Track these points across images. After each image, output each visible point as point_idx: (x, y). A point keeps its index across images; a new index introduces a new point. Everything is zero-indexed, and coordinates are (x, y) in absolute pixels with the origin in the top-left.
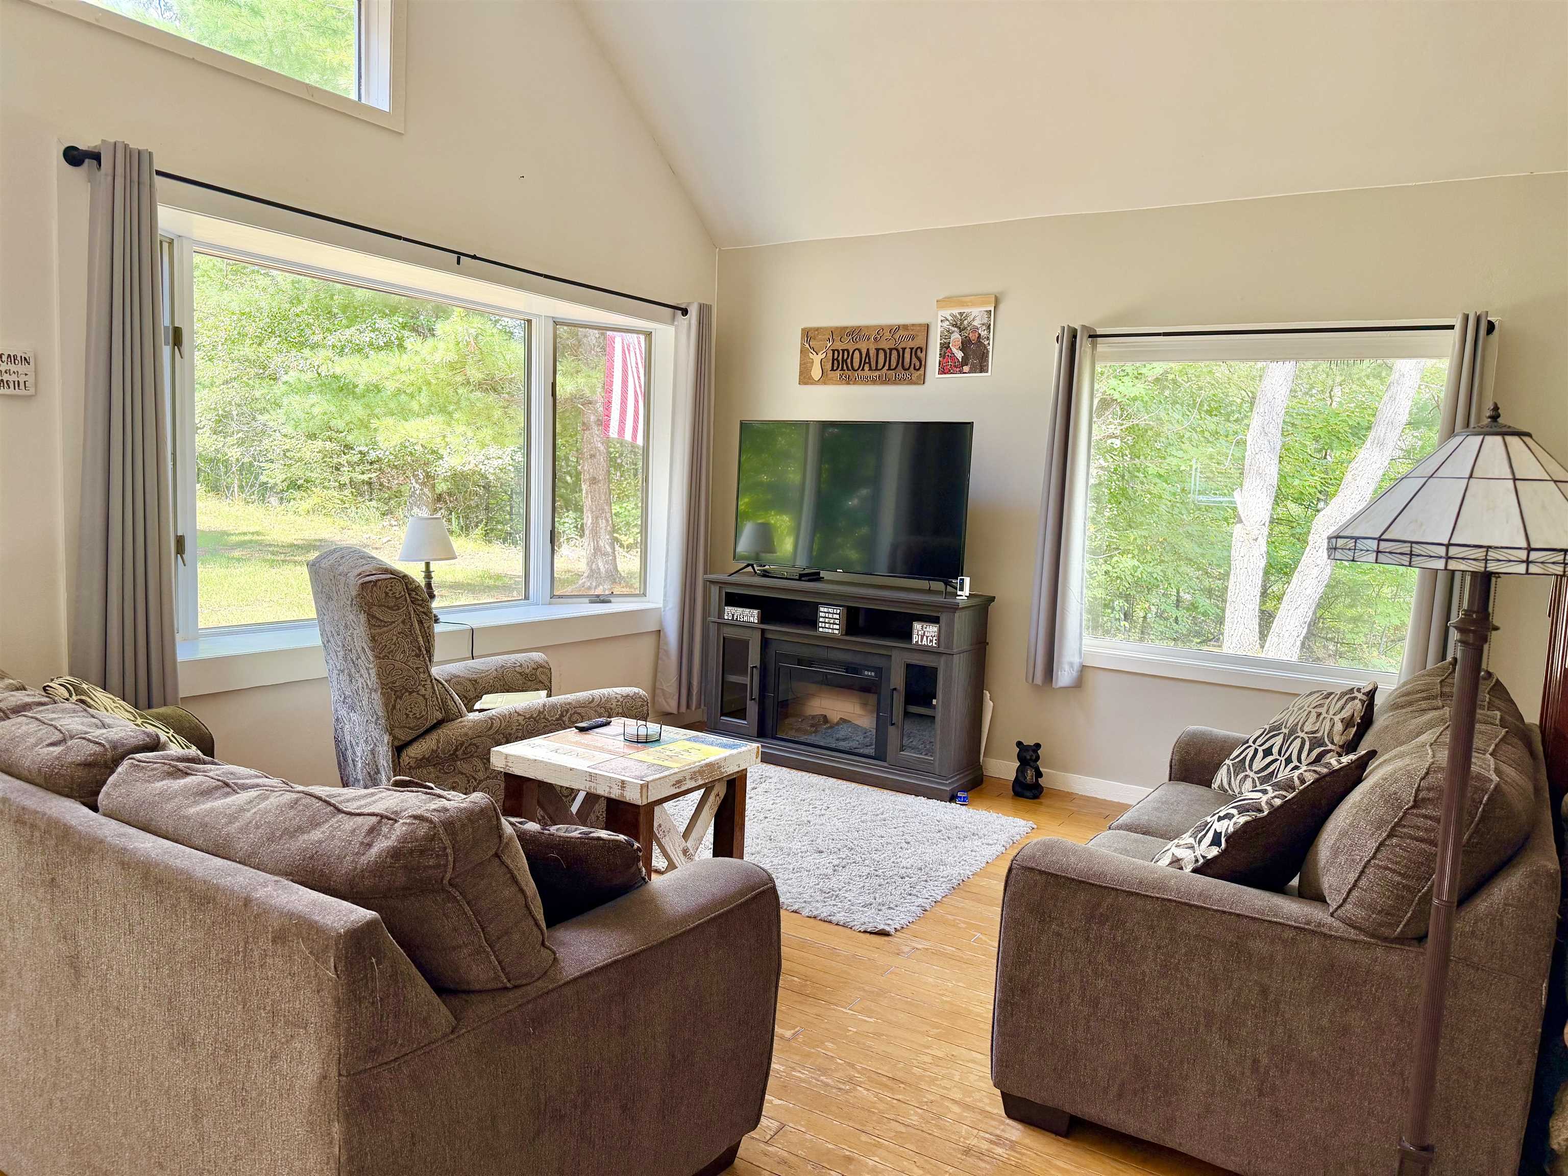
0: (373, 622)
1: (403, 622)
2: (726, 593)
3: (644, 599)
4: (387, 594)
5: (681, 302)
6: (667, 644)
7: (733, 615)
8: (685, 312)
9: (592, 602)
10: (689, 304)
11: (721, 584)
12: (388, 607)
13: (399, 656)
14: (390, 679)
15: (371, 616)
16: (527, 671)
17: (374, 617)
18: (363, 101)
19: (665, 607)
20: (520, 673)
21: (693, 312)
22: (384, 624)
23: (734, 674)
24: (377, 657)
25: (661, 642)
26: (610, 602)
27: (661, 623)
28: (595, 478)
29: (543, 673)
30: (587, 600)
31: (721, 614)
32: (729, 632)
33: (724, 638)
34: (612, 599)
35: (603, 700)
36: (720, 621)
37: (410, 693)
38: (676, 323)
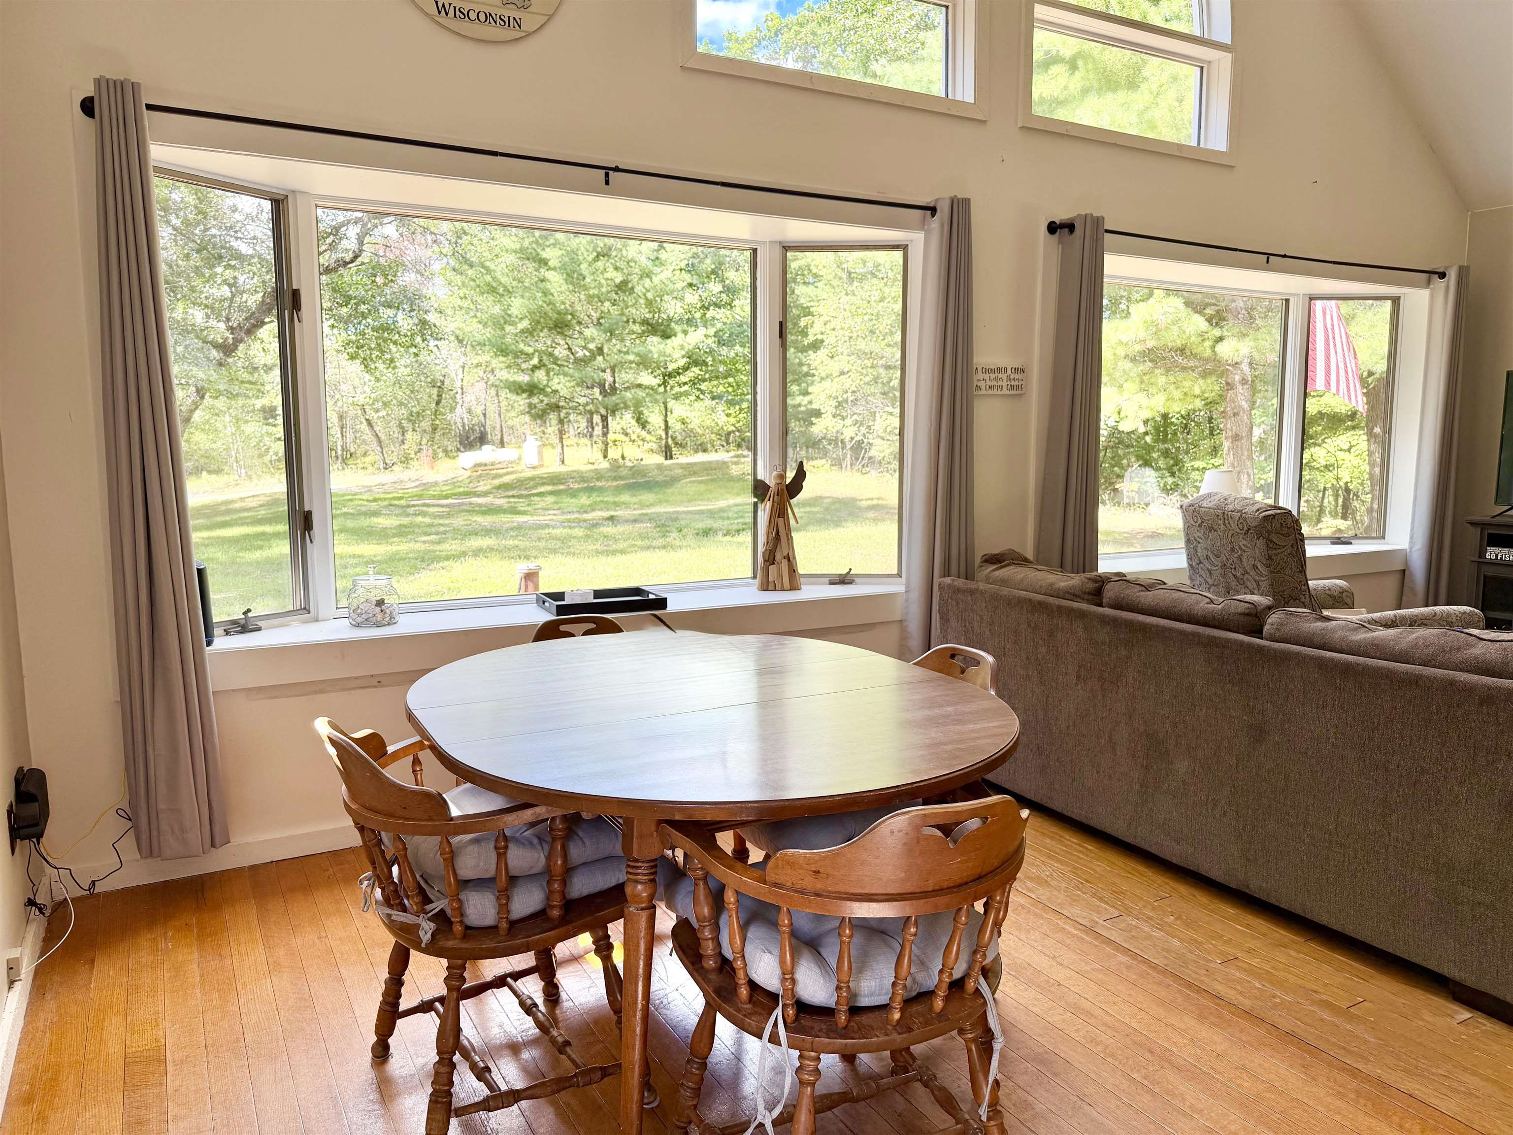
0: (1271, 545)
1: (1292, 546)
2: (1489, 534)
3: (1382, 541)
4: (1282, 524)
5: (1440, 267)
6: (1412, 581)
7: (1497, 556)
8: (1442, 275)
9: (1333, 543)
10: (1446, 268)
11: (1482, 525)
12: (1283, 535)
13: (1288, 571)
14: (1281, 589)
15: (1269, 541)
16: (1335, 594)
17: (1271, 541)
18: (1202, 145)
19: (1411, 548)
20: (1330, 596)
21: (1452, 275)
22: (1278, 547)
23: (1494, 611)
24: (1271, 572)
25: (1406, 580)
26: (1351, 543)
27: (1406, 562)
28: (1237, 435)
29: (1347, 596)
30: (1329, 542)
31: (1482, 553)
32: (1490, 571)
33: (1485, 576)
34: (1352, 541)
35: (1444, 615)
36: (1480, 560)
37: (1295, 600)
38: (1432, 286)
